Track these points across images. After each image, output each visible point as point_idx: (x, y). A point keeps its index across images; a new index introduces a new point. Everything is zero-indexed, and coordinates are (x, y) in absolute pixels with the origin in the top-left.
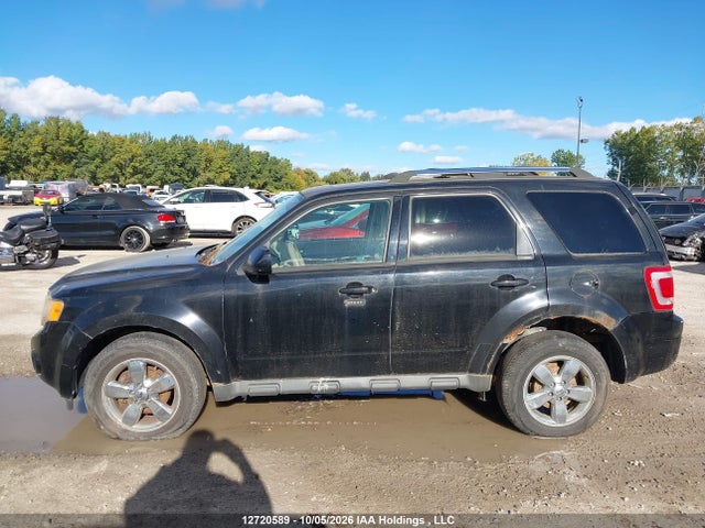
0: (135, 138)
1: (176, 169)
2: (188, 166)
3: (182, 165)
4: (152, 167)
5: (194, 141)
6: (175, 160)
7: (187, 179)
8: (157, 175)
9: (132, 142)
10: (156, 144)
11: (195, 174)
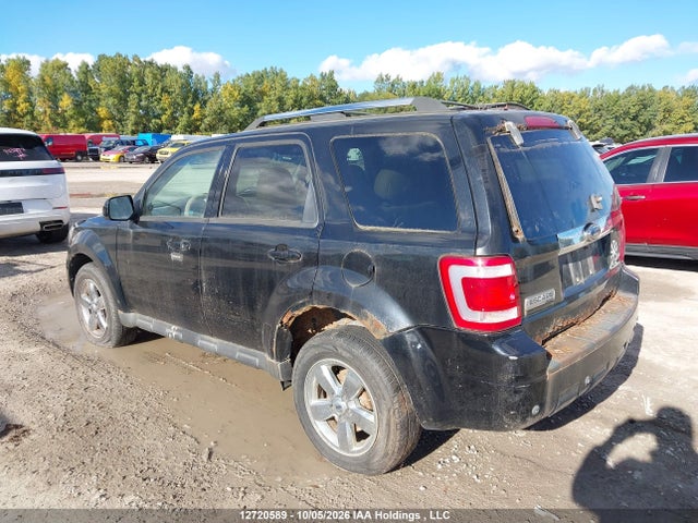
0: (584, 94)
1: (628, 122)
2: (641, 119)
3: (634, 118)
4: (600, 123)
5: (651, 90)
6: (627, 113)
7: (639, 133)
8: (605, 130)
9: (581, 98)
10: (609, 97)
11: (649, 126)
